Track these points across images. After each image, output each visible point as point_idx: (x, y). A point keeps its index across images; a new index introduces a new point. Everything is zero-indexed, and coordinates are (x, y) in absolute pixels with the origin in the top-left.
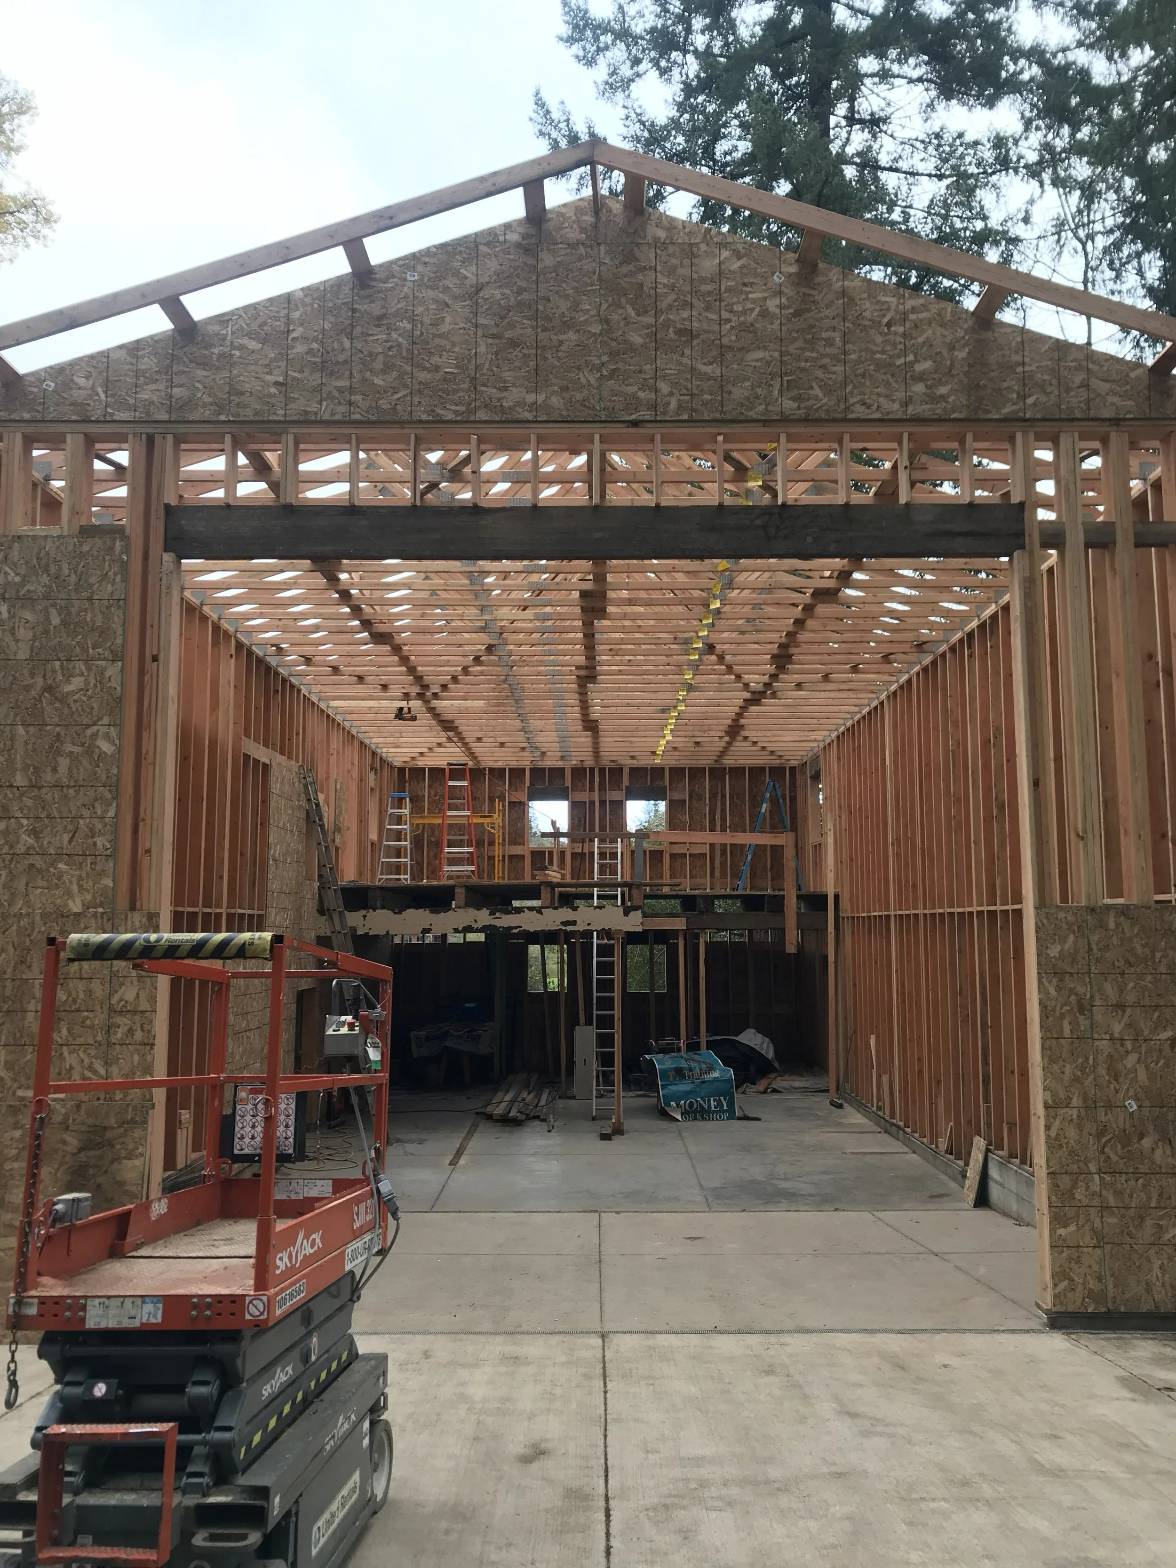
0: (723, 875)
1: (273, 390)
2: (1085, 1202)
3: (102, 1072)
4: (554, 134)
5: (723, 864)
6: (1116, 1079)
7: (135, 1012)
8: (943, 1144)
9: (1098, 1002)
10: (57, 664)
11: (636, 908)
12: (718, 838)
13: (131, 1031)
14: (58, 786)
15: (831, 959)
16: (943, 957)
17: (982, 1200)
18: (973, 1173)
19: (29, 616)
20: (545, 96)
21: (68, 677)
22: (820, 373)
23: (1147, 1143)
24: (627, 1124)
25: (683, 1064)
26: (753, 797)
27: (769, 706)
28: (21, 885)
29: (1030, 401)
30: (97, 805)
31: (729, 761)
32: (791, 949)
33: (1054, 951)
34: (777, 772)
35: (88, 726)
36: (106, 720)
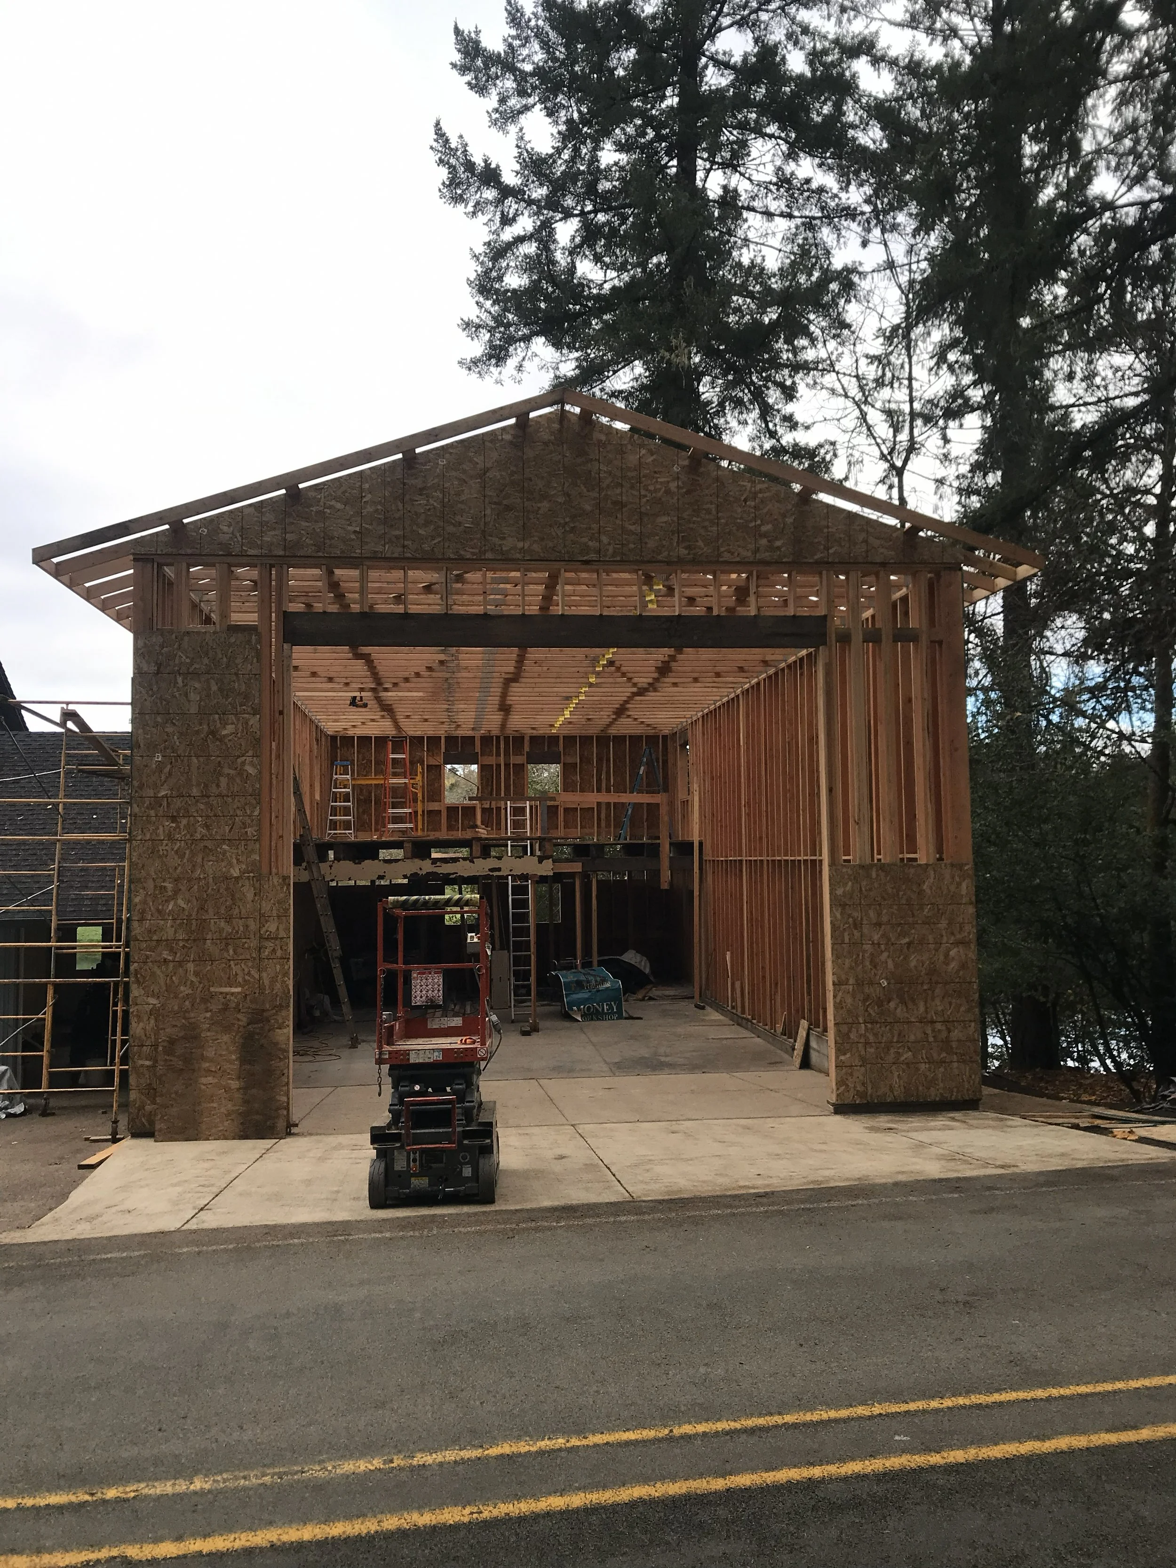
0: (608, 825)
1: (353, 537)
2: (856, 1040)
3: (257, 976)
4: (453, 161)
5: (608, 816)
6: (875, 967)
7: (276, 939)
8: (779, 1028)
9: (865, 922)
10: (217, 716)
11: (548, 858)
12: (604, 798)
13: (274, 951)
14: (220, 795)
15: (696, 893)
16: (780, 892)
17: (806, 1064)
18: (799, 1045)
19: (197, 685)
20: (445, 127)
21: (224, 725)
22: (702, 532)
23: (892, 1005)
24: (542, 1024)
25: (582, 978)
26: (632, 761)
27: (651, 696)
28: (199, 860)
29: (831, 551)
30: (247, 807)
31: (613, 731)
32: (665, 886)
33: (840, 892)
34: (652, 740)
35: (239, 757)
36: (250, 753)
